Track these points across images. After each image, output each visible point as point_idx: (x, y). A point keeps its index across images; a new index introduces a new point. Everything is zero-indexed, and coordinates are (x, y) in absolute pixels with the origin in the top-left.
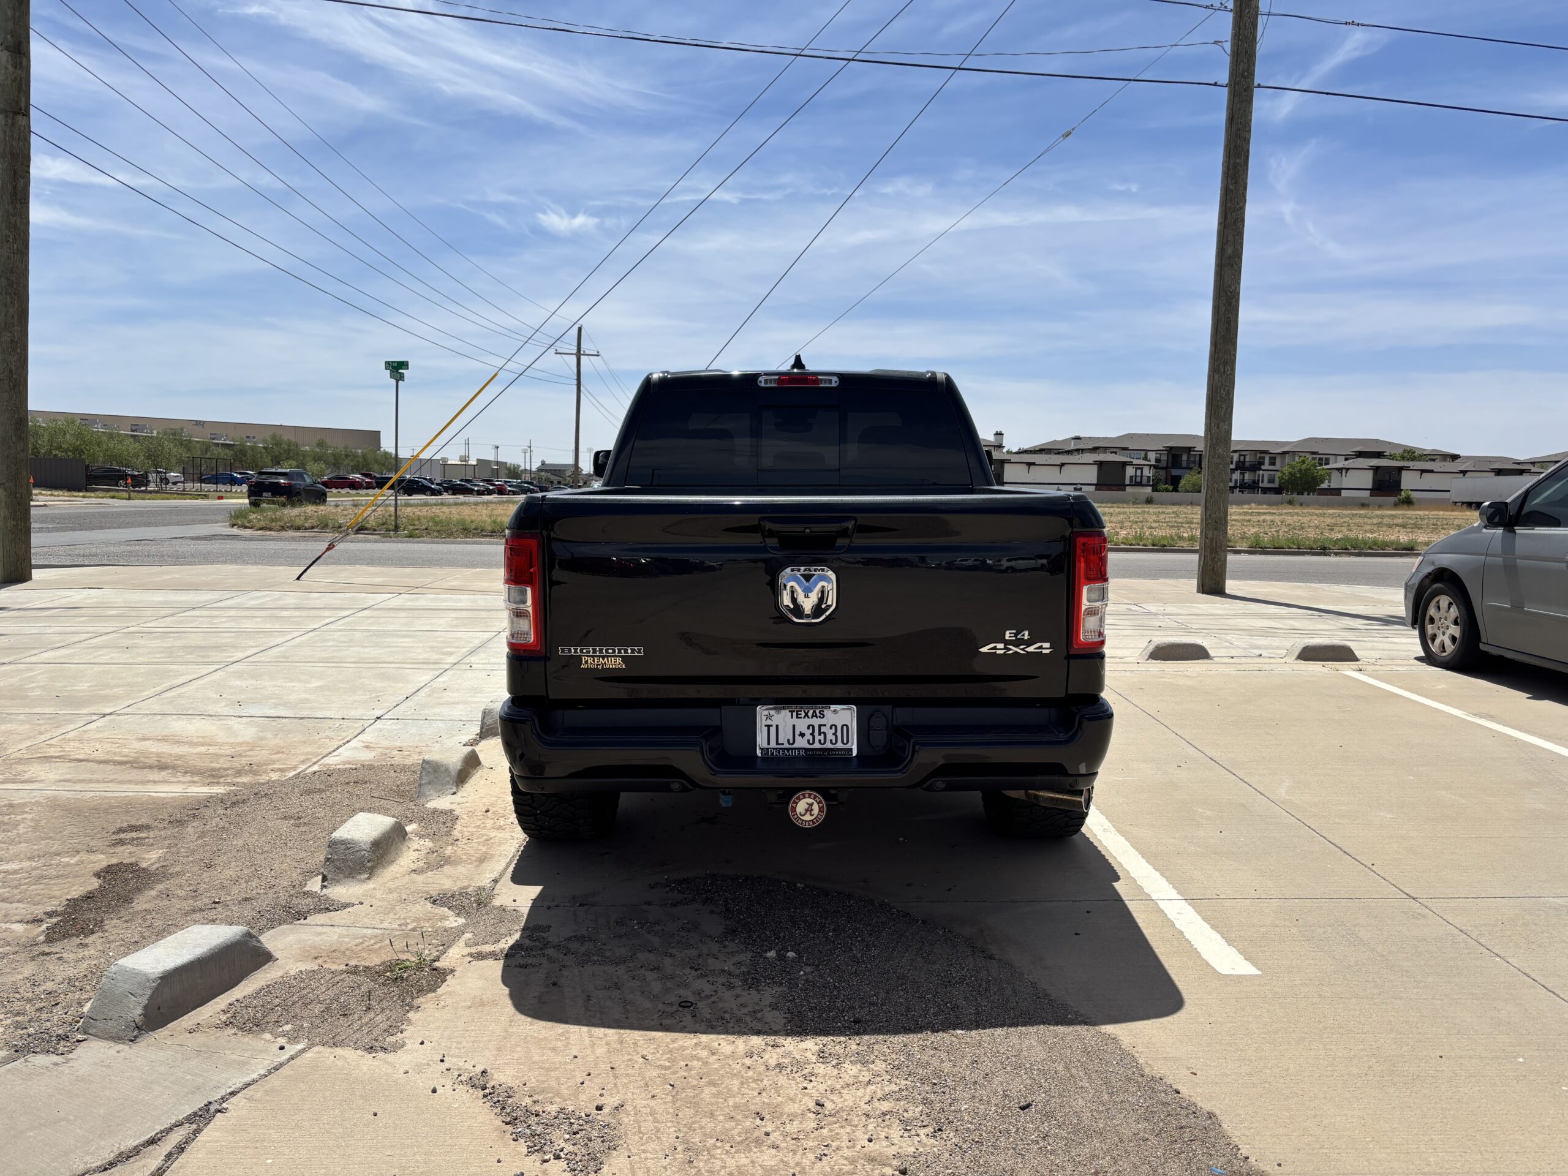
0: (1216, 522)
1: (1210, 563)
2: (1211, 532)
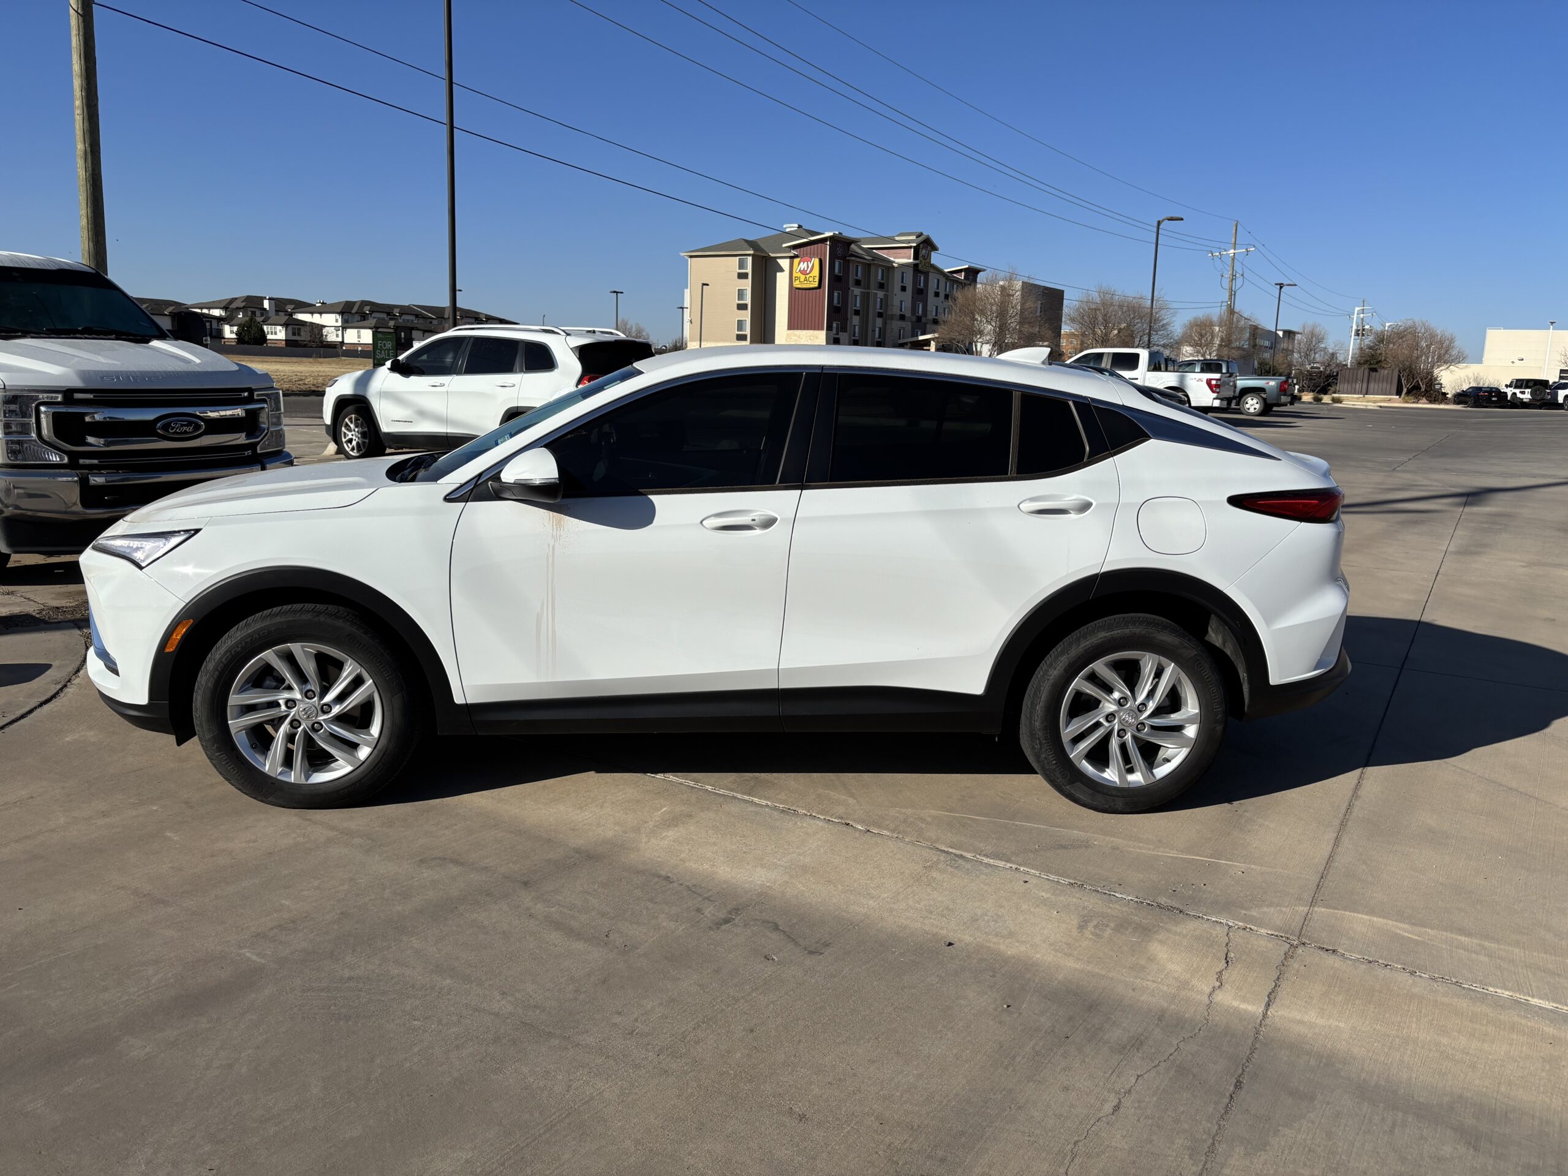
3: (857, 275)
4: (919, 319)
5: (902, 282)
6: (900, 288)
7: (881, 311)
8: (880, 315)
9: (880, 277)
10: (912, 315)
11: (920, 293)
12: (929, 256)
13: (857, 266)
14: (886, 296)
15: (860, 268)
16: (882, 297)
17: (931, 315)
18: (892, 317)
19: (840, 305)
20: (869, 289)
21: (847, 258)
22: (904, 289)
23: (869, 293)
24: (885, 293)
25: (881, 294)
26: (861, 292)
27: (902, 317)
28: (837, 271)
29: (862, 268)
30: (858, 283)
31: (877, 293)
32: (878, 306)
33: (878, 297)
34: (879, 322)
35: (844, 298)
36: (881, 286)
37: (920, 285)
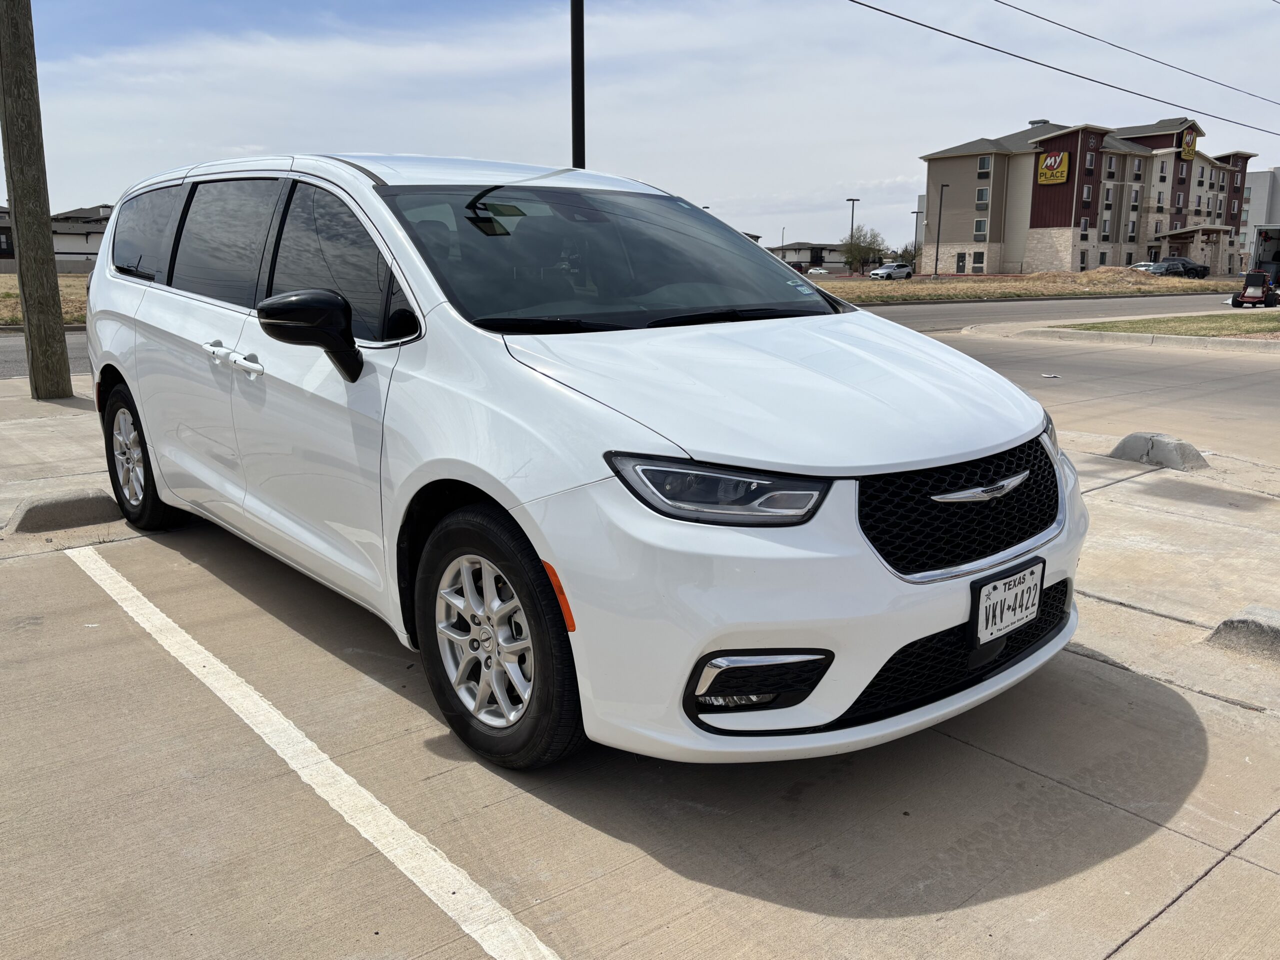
0: (39, 303)
1: (41, 358)
2: (36, 316)
3: (1110, 168)
4: (1179, 211)
5: (1162, 172)
6: (1158, 179)
7: (1136, 204)
8: (1135, 208)
9: (1136, 168)
10: (1171, 206)
11: (1181, 183)
12: (1194, 142)
13: (1111, 158)
14: (1142, 188)
15: (1114, 160)
16: (1138, 189)
17: (1192, 207)
18: (1148, 210)
19: (1090, 200)
20: (1124, 181)
21: (1100, 150)
22: (1163, 179)
23: (1122, 186)
24: (1141, 185)
25: (1136, 186)
26: (1114, 184)
27: (1160, 210)
28: (1088, 165)
29: (1116, 160)
30: (1111, 176)
31: (1132, 185)
32: (1133, 199)
33: (1133, 189)
34: (1133, 216)
35: (1095, 193)
36: (1138, 178)
37: (1181, 174)
